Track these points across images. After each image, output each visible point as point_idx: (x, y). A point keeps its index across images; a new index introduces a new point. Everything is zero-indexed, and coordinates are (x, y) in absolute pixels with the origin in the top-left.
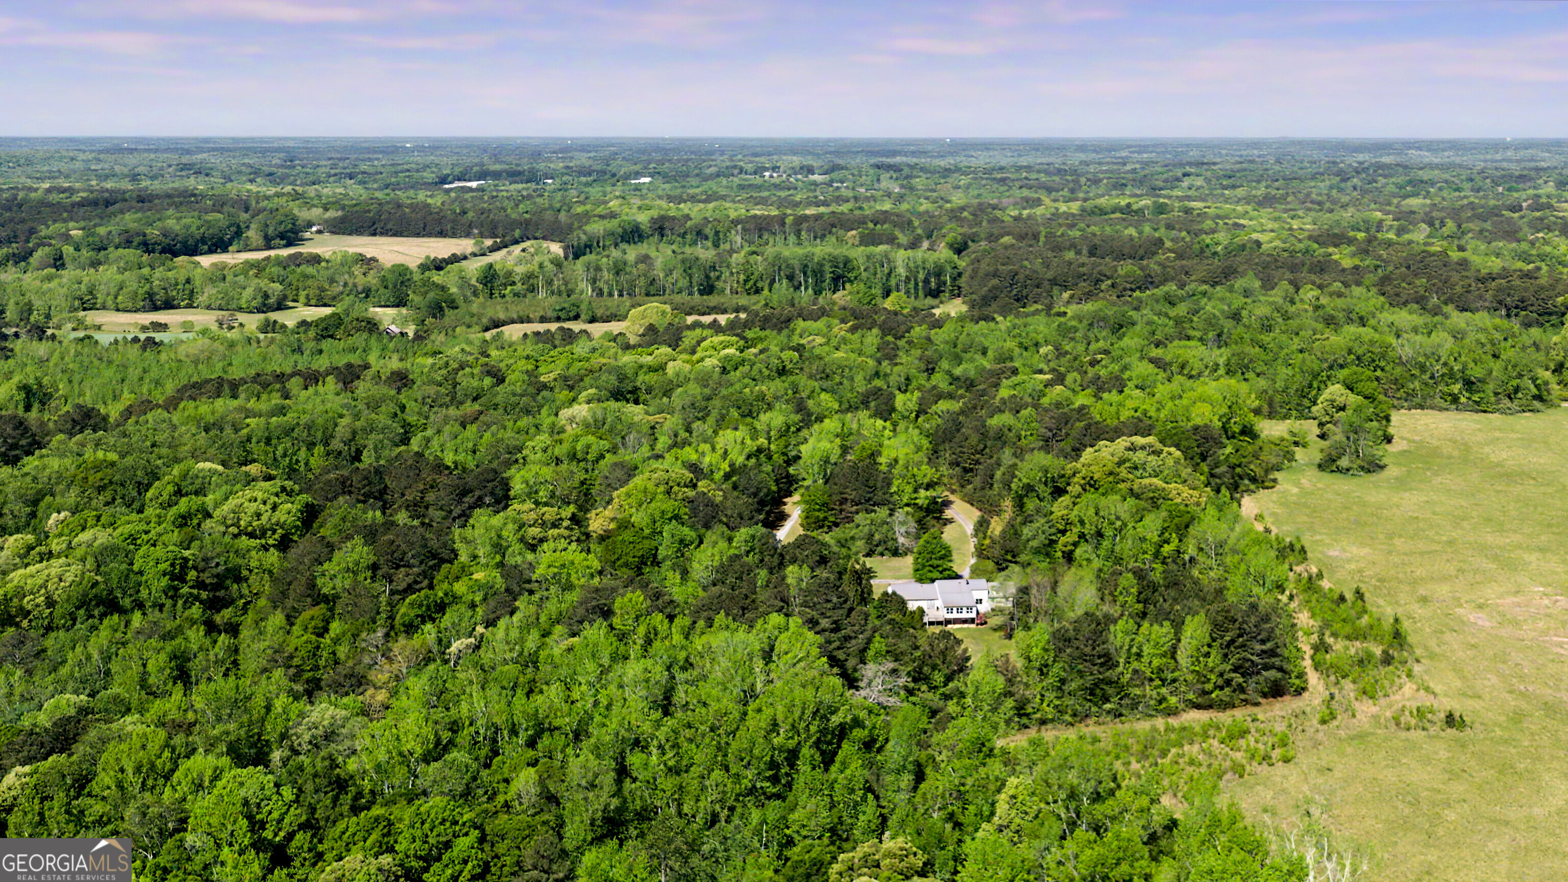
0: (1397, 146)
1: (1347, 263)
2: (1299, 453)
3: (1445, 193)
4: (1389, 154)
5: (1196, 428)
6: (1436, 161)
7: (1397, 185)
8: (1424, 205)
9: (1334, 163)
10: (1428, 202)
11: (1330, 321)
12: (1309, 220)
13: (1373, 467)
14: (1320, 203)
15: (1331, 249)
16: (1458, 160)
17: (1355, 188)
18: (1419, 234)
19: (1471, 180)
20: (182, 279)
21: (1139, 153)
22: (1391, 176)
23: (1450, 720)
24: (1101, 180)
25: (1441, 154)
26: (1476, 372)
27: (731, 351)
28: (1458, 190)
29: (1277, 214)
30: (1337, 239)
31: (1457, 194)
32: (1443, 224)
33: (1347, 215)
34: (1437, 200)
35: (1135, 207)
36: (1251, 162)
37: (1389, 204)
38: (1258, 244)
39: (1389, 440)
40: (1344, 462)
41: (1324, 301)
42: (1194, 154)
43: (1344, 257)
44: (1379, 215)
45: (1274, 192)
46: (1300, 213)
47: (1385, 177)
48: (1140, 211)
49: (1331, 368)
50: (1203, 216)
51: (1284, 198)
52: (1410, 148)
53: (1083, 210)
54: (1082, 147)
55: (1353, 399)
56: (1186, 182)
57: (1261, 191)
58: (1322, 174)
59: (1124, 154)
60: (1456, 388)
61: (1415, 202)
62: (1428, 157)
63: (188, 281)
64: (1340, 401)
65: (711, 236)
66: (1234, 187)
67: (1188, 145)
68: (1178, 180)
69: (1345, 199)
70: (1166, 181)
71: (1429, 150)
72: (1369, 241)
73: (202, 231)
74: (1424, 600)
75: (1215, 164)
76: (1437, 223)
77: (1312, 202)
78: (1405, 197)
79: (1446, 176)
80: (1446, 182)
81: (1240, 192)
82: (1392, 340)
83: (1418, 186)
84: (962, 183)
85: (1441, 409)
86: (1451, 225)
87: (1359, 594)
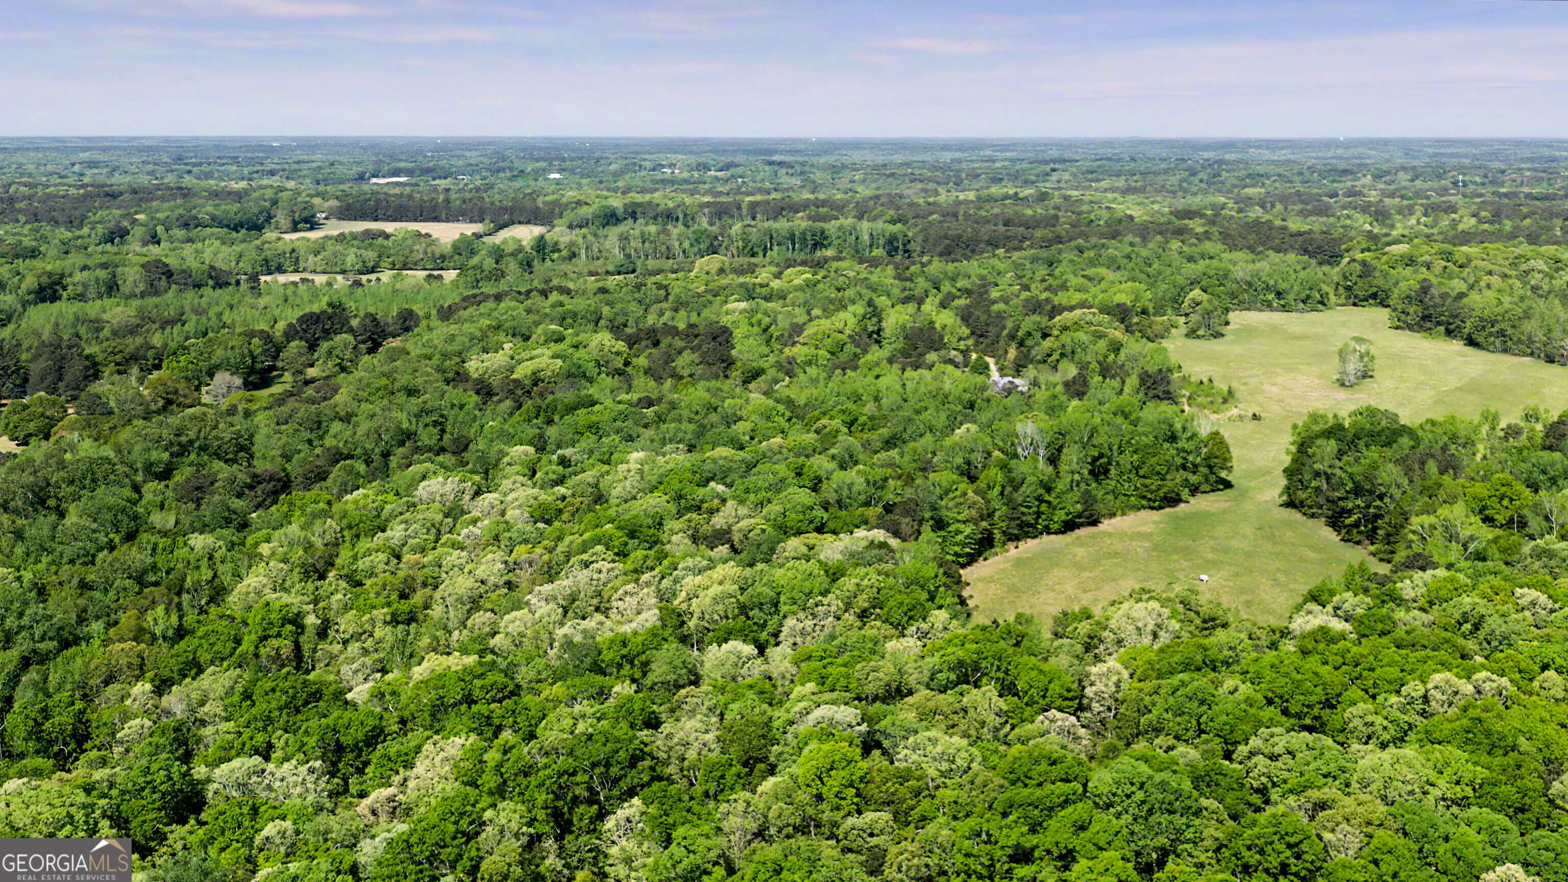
0: (1239, 145)
1: (1199, 230)
2: (1173, 331)
3: (1277, 185)
4: (1231, 152)
5: (1118, 305)
6: (1276, 158)
7: (1238, 178)
8: (1259, 193)
9: (1183, 160)
10: (1263, 190)
11: (1191, 259)
12: (1166, 204)
13: (1218, 335)
14: (1174, 192)
15: (1186, 221)
16: (1292, 157)
17: (1201, 181)
18: (1255, 213)
19: (1302, 174)
20: (288, 249)
21: (1002, 151)
22: (1234, 171)
23: (1255, 417)
24: (979, 175)
25: (1278, 152)
26: (1283, 286)
27: (809, 276)
28: (1290, 182)
29: (1139, 200)
30: (1189, 214)
31: (1288, 185)
32: (1273, 206)
33: (1198, 199)
34: (1270, 189)
35: (1021, 195)
36: (1109, 159)
37: (1232, 192)
38: (1131, 218)
39: (1227, 323)
40: (1201, 332)
41: (1185, 249)
42: (1054, 153)
43: (1197, 226)
44: (1223, 200)
45: (1133, 184)
46: (1159, 199)
47: (1228, 171)
48: (1026, 198)
49: (1192, 284)
50: (1079, 201)
51: (1144, 187)
52: (1250, 147)
53: (979, 198)
54: (946, 147)
55: (1205, 297)
56: (1055, 177)
57: (1121, 183)
58: (1173, 169)
59: (988, 153)
60: (1271, 297)
61: (1250, 191)
62: (1267, 155)
63: (293, 251)
64: (1199, 299)
65: (681, 216)
66: (1098, 180)
67: (1046, 145)
68: (1047, 174)
69: (1195, 189)
70: (1038, 176)
71: (1268, 148)
72: (1216, 215)
73: (239, 215)
74: (1245, 384)
75: (1077, 161)
76: (1269, 205)
77: (1168, 192)
78: (1245, 187)
79: (1281, 171)
80: (1279, 175)
81: (1104, 184)
82: (1231, 267)
83: (1256, 178)
84: (857, 178)
85: (1261, 311)
86: (1279, 207)
87: (1210, 380)
